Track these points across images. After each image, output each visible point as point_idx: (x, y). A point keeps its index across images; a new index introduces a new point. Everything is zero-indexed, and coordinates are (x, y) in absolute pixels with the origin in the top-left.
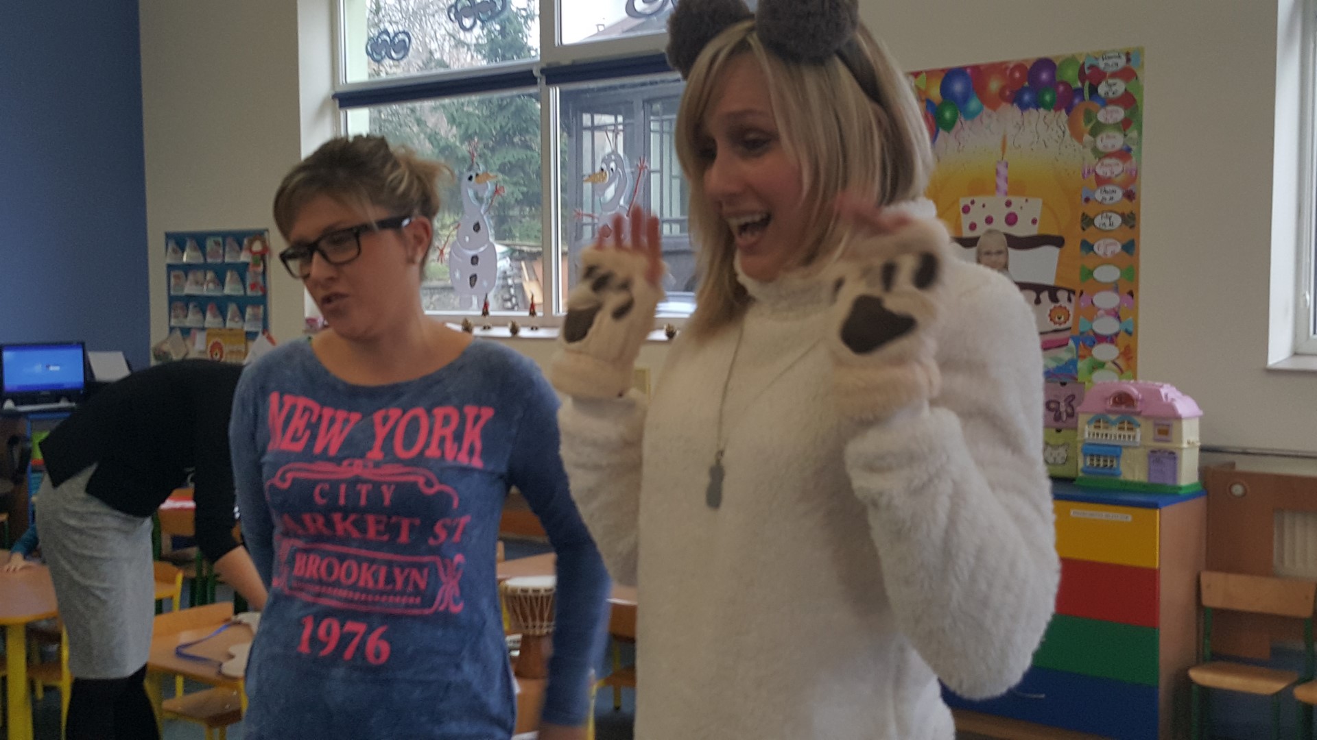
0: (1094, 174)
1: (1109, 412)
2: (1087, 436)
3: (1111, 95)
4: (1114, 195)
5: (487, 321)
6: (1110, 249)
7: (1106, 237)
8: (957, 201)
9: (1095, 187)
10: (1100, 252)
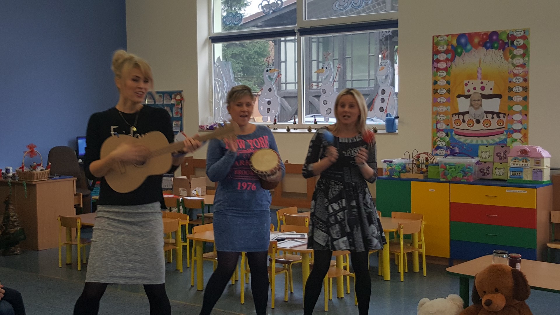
0: (512, 73)
1: (519, 156)
2: (511, 165)
3: (518, 45)
4: (519, 80)
5: (275, 126)
6: (518, 99)
7: (517, 95)
8: (463, 81)
9: (513, 77)
10: (515, 101)
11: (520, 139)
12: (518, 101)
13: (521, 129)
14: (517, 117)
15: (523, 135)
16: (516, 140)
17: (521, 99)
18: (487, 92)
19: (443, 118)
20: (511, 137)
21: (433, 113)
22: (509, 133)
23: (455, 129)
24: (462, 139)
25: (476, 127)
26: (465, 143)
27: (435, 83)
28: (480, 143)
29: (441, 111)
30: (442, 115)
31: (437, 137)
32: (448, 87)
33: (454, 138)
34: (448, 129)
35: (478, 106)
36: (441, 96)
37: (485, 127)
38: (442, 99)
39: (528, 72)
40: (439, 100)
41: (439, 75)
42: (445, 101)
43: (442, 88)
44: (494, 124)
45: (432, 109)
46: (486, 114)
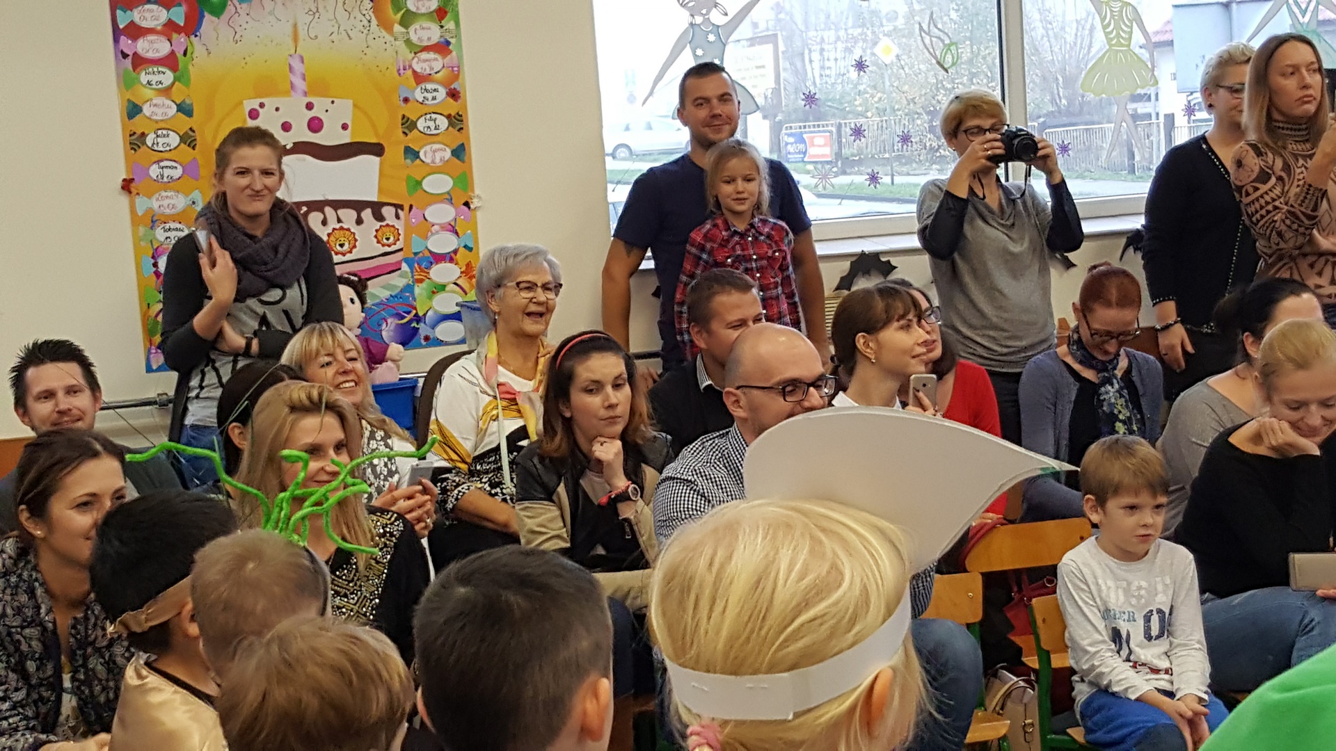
0: (411, 70)
4: (434, 94)
6: (438, 156)
7: (434, 143)
8: (241, 103)
9: (414, 84)
10: (428, 160)
11: (456, 284)
12: (438, 160)
13: (455, 251)
14: (440, 213)
15: (464, 268)
16: (442, 288)
17: (447, 154)
18: (330, 136)
20: (427, 281)
21: (135, 220)
22: (419, 265)
27: (134, 110)
29: (168, 211)
30: (173, 225)
32: (186, 123)
36: (160, 156)
38: (166, 167)
39: (459, 66)
40: (154, 171)
41: (145, 83)
42: (178, 172)
43: (163, 127)
44: (367, 241)
45: (133, 206)
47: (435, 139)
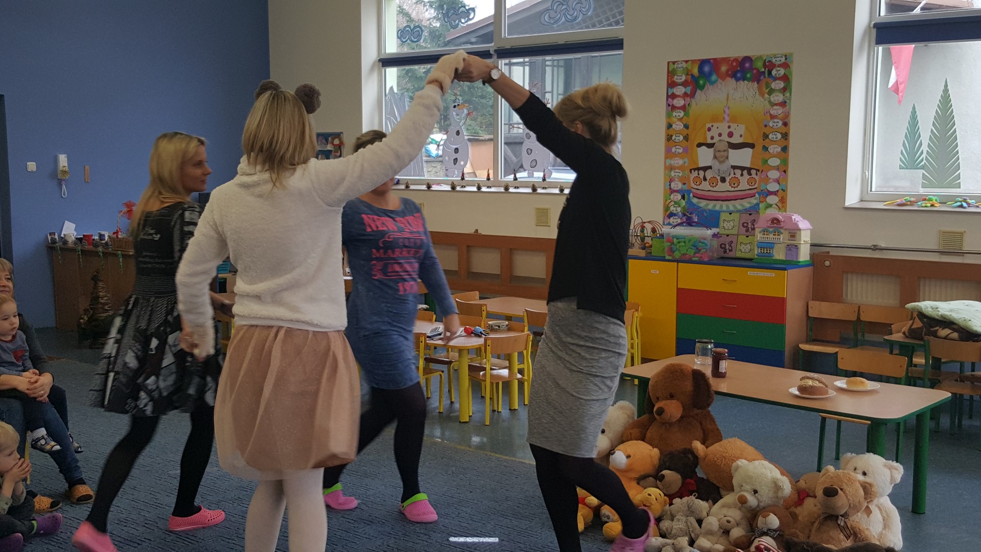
0: (768, 114)
1: (769, 227)
2: (759, 239)
3: (777, 75)
4: (777, 124)
5: (463, 183)
6: (776, 150)
7: (774, 144)
8: (705, 125)
9: (769, 119)
10: (771, 151)
11: (776, 205)
12: (775, 152)
13: (778, 191)
14: (774, 174)
15: (780, 199)
16: (771, 206)
17: (779, 149)
18: (736, 140)
19: (678, 174)
20: (765, 202)
21: (666, 168)
22: (763, 196)
23: (692, 190)
24: (703, 204)
25: (721, 187)
26: (705, 208)
27: (669, 126)
28: (724, 208)
29: (676, 165)
30: (677, 171)
31: (670, 201)
32: (686, 132)
33: (692, 202)
34: (685, 190)
35: (724, 158)
36: (676, 144)
37: (732, 187)
38: (679, 148)
39: (788, 113)
40: (674, 150)
41: (674, 116)
42: (681, 151)
43: (679, 133)
44: (744, 184)
45: (665, 162)
46: (734, 170)
47: (774, 143)
